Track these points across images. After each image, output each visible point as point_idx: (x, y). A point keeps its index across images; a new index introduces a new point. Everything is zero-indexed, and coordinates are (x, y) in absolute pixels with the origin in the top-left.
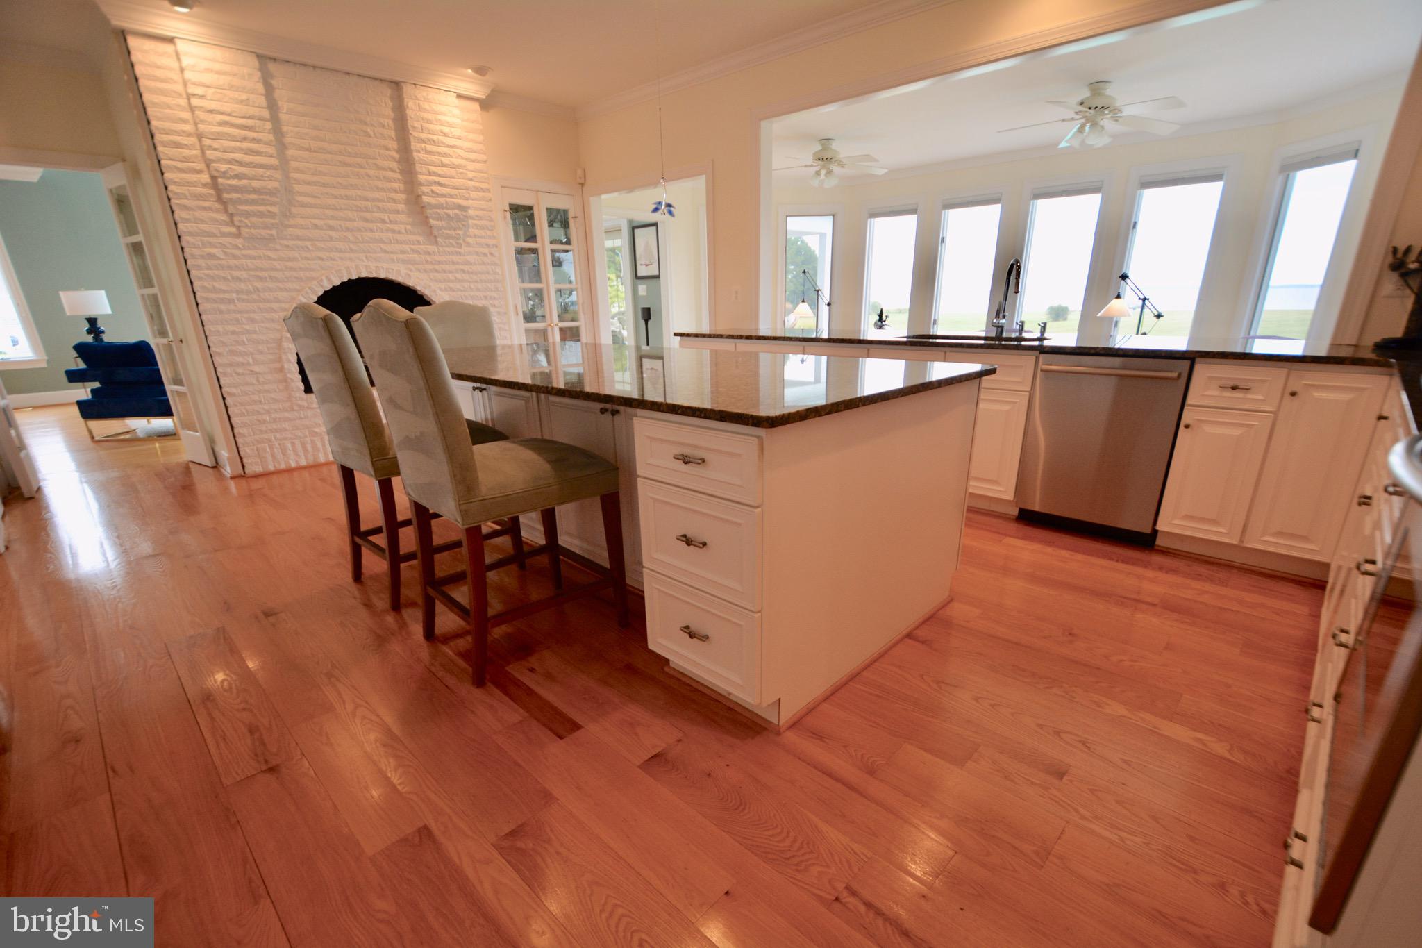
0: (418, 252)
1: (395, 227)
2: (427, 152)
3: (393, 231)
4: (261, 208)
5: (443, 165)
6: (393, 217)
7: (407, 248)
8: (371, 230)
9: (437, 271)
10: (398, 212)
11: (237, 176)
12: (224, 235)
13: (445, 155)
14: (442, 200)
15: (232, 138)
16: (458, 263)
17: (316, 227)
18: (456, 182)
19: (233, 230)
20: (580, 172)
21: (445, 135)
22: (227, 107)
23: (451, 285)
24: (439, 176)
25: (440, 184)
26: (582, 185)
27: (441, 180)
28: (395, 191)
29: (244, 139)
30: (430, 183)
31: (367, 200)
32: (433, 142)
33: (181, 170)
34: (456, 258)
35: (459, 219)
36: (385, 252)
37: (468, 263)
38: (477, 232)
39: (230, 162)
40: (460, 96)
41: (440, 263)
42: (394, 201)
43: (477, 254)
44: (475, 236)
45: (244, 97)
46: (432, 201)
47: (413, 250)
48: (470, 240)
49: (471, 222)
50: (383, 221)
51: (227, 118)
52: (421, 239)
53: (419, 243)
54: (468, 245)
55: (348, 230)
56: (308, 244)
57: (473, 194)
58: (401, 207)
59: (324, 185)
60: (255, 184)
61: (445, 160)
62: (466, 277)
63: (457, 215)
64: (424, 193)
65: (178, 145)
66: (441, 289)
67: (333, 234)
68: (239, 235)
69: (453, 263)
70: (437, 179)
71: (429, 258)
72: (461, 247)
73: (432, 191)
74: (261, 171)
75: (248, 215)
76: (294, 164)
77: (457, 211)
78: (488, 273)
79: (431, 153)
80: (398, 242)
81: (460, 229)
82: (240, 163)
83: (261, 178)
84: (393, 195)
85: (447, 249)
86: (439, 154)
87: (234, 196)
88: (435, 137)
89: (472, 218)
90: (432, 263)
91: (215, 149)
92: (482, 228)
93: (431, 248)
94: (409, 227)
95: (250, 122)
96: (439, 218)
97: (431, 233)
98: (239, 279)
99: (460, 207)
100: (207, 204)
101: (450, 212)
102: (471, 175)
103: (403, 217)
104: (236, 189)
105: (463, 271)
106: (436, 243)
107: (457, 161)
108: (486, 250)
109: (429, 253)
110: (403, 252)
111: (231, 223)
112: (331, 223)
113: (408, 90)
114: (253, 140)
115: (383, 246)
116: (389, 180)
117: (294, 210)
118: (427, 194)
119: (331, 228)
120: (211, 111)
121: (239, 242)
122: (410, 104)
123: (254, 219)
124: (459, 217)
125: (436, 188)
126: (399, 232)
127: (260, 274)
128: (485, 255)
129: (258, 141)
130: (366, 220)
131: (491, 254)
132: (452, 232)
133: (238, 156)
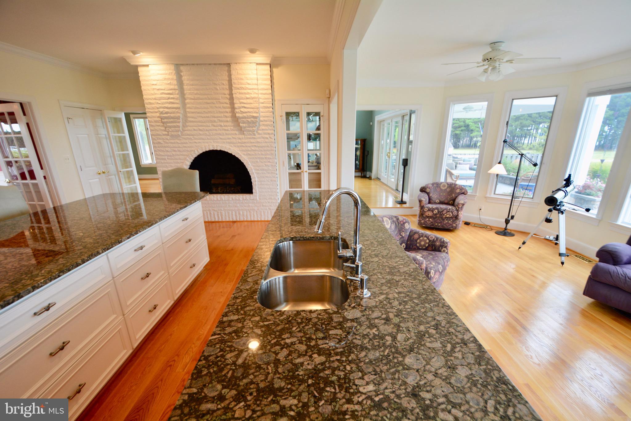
0: (235, 138)
1: (226, 128)
2: (240, 93)
3: (225, 130)
4: (175, 124)
5: (247, 98)
6: (225, 124)
7: (230, 137)
8: (216, 130)
9: (243, 147)
10: (227, 121)
11: (167, 113)
12: (164, 135)
13: (248, 93)
14: (245, 115)
15: (165, 99)
16: (253, 143)
17: (195, 130)
18: (252, 106)
19: (166, 133)
20: (327, 91)
21: (249, 84)
22: (163, 87)
23: (249, 152)
24: (245, 103)
25: (245, 107)
26: (329, 98)
27: (245, 105)
28: (227, 112)
29: (169, 98)
30: (240, 108)
31: (215, 117)
32: (243, 88)
33: (151, 112)
34: (252, 141)
35: (253, 122)
36: (221, 139)
37: (258, 142)
38: (263, 128)
39: (164, 108)
40: (257, 64)
41: (245, 143)
42: (226, 117)
43: (263, 138)
44: (263, 130)
45: (169, 82)
46: (240, 115)
47: (233, 138)
48: (260, 132)
49: (261, 123)
50: (221, 126)
51: (162, 91)
52: (237, 133)
53: (236, 134)
54: (259, 134)
55: (207, 130)
56: (191, 137)
57: (261, 110)
58: (229, 119)
59: (198, 113)
60: (172, 115)
61: (248, 96)
62: (257, 149)
63: (252, 120)
64: (237, 112)
65: (151, 103)
66: (244, 154)
67: (201, 132)
68: (168, 135)
69: (251, 143)
70: (243, 105)
71: (240, 141)
72: (255, 135)
73: (241, 111)
74: (174, 110)
75: (170, 127)
76: (188, 106)
77: (252, 119)
78: (268, 146)
79: (242, 93)
80: (227, 134)
81: (254, 127)
82: (167, 108)
83: (174, 113)
84: (226, 114)
85: (249, 136)
86: (245, 93)
87: (166, 120)
88: (243, 86)
89: (262, 121)
90: (241, 143)
91: (159, 104)
92: (267, 125)
93: (241, 136)
94: (232, 128)
95: (171, 92)
96: (244, 123)
97: (241, 130)
98: (167, 151)
99: (254, 117)
100: (158, 124)
101: (249, 120)
102: (261, 101)
103: (230, 124)
104: (166, 118)
105: (255, 146)
106: (244, 134)
107: (253, 96)
108: (267, 136)
109: (240, 139)
110: (229, 139)
111: (165, 131)
112: (201, 128)
113: (233, 66)
114: (172, 98)
115: (221, 137)
116: (224, 108)
117: (187, 124)
118: (238, 113)
119: (200, 130)
120: (158, 90)
121: (168, 137)
122: (233, 72)
123: (173, 129)
124: (254, 121)
125: (242, 110)
126: (228, 130)
127: (174, 149)
128: (267, 138)
130: (214, 126)
131: (270, 138)
132: (251, 129)
133: (166, 105)
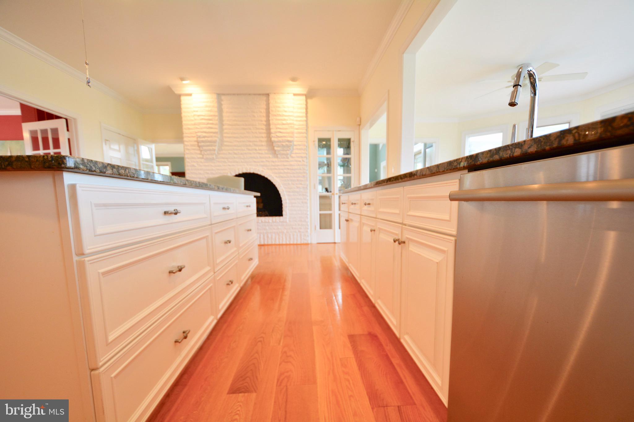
0: (269, 161)
1: (260, 152)
2: (277, 120)
3: (259, 153)
4: (211, 148)
5: (283, 124)
6: (260, 148)
7: (264, 160)
8: (250, 154)
9: (276, 169)
10: (262, 146)
11: (204, 137)
12: (198, 158)
13: (285, 120)
14: (280, 139)
15: (204, 124)
16: (286, 165)
17: (230, 153)
18: (288, 131)
19: (201, 156)
20: (358, 119)
21: (286, 111)
22: (203, 113)
23: (281, 175)
24: (280, 129)
25: (280, 132)
26: (360, 125)
27: (281, 131)
28: (263, 137)
29: (208, 124)
30: (276, 132)
31: (250, 141)
32: (280, 115)
33: (189, 137)
34: (285, 163)
35: (288, 146)
36: (255, 162)
37: (291, 165)
38: (297, 151)
39: (202, 132)
40: (295, 95)
41: (278, 165)
42: (261, 141)
43: (296, 161)
44: (296, 153)
45: (210, 109)
46: (276, 139)
47: (267, 161)
48: (293, 155)
49: (295, 147)
50: (256, 150)
51: (202, 117)
52: (271, 156)
53: (270, 158)
54: (292, 157)
55: (241, 154)
56: (226, 160)
57: (296, 135)
58: (264, 144)
59: (235, 137)
60: (209, 139)
61: (284, 122)
62: (289, 171)
63: (287, 145)
64: (273, 137)
65: (189, 129)
66: (276, 177)
67: (235, 156)
68: (203, 158)
69: (284, 165)
70: (279, 130)
71: (273, 164)
72: (288, 158)
73: (277, 136)
74: (212, 134)
75: (206, 150)
76: (225, 131)
77: (287, 143)
78: (300, 169)
79: (279, 120)
80: (261, 158)
81: (288, 150)
82: (205, 132)
83: (211, 137)
84: (262, 139)
85: (282, 160)
86: (282, 120)
87: (202, 144)
88: (280, 113)
89: (296, 145)
90: (274, 166)
91: (198, 129)
92: (300, 149)
93: (274, 160)
94: (266, 151)
95: (210, 118)
96: (278, 146)
97: (275, 153)
98: (200, 174)
99: (288, 141)
100: (194, 148)
101: (284, 144)
102: (297, 127)
103: (265, 148)
104: (203, 142)
105: (288, 169)
106: (277, 157)
107: (288, 122)
108: (300, 159)
109: (273, 162)
110: (262, 162)
111: (201, 154)
112: (235, 152)
113: (271, 96)
115: (255, 160)
116: (260, 133)
117: (223, 148)
118: (274, 137)
119: (235, 154)
120: (199, 116)
121: (203, 160)
122: (271, 101)
123: (208, 152)
124: (288, 145)
125: (279, 134)
126: (262, 154)
127: (207, 172)
128: (300, 161)
129: (212, 124)
130: (249, 150)
131: (303, 161)
132: (285, 152)
133: (205, 130)
